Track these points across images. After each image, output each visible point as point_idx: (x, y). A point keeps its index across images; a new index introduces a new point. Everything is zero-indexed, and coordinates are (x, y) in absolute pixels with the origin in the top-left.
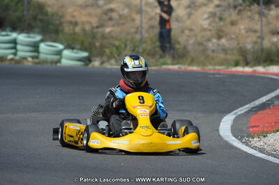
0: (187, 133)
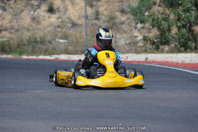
0: (136, 76)
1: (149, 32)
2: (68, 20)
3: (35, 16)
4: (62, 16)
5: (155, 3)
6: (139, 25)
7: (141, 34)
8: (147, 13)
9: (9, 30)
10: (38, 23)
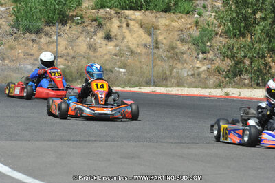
1: (212, 64)
2: (126, 49)
3: (91, 43)
4: (120, 44)
5: (217, 34)
6: (201, 56)
7: (203, 64)
8: (209, 44)
9: (65, 57)
10: (95, 50)
